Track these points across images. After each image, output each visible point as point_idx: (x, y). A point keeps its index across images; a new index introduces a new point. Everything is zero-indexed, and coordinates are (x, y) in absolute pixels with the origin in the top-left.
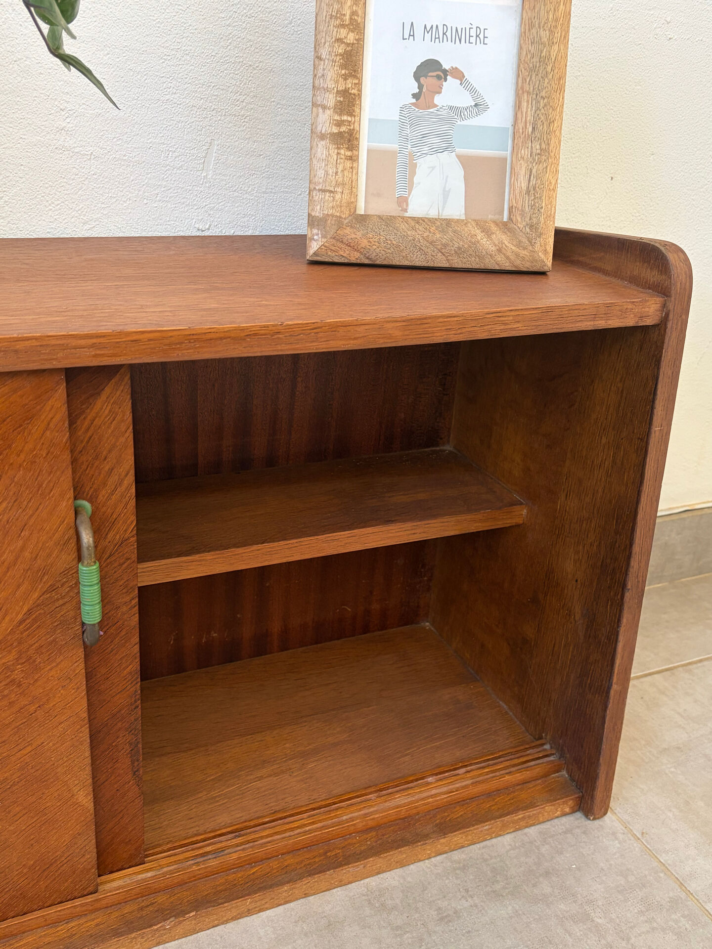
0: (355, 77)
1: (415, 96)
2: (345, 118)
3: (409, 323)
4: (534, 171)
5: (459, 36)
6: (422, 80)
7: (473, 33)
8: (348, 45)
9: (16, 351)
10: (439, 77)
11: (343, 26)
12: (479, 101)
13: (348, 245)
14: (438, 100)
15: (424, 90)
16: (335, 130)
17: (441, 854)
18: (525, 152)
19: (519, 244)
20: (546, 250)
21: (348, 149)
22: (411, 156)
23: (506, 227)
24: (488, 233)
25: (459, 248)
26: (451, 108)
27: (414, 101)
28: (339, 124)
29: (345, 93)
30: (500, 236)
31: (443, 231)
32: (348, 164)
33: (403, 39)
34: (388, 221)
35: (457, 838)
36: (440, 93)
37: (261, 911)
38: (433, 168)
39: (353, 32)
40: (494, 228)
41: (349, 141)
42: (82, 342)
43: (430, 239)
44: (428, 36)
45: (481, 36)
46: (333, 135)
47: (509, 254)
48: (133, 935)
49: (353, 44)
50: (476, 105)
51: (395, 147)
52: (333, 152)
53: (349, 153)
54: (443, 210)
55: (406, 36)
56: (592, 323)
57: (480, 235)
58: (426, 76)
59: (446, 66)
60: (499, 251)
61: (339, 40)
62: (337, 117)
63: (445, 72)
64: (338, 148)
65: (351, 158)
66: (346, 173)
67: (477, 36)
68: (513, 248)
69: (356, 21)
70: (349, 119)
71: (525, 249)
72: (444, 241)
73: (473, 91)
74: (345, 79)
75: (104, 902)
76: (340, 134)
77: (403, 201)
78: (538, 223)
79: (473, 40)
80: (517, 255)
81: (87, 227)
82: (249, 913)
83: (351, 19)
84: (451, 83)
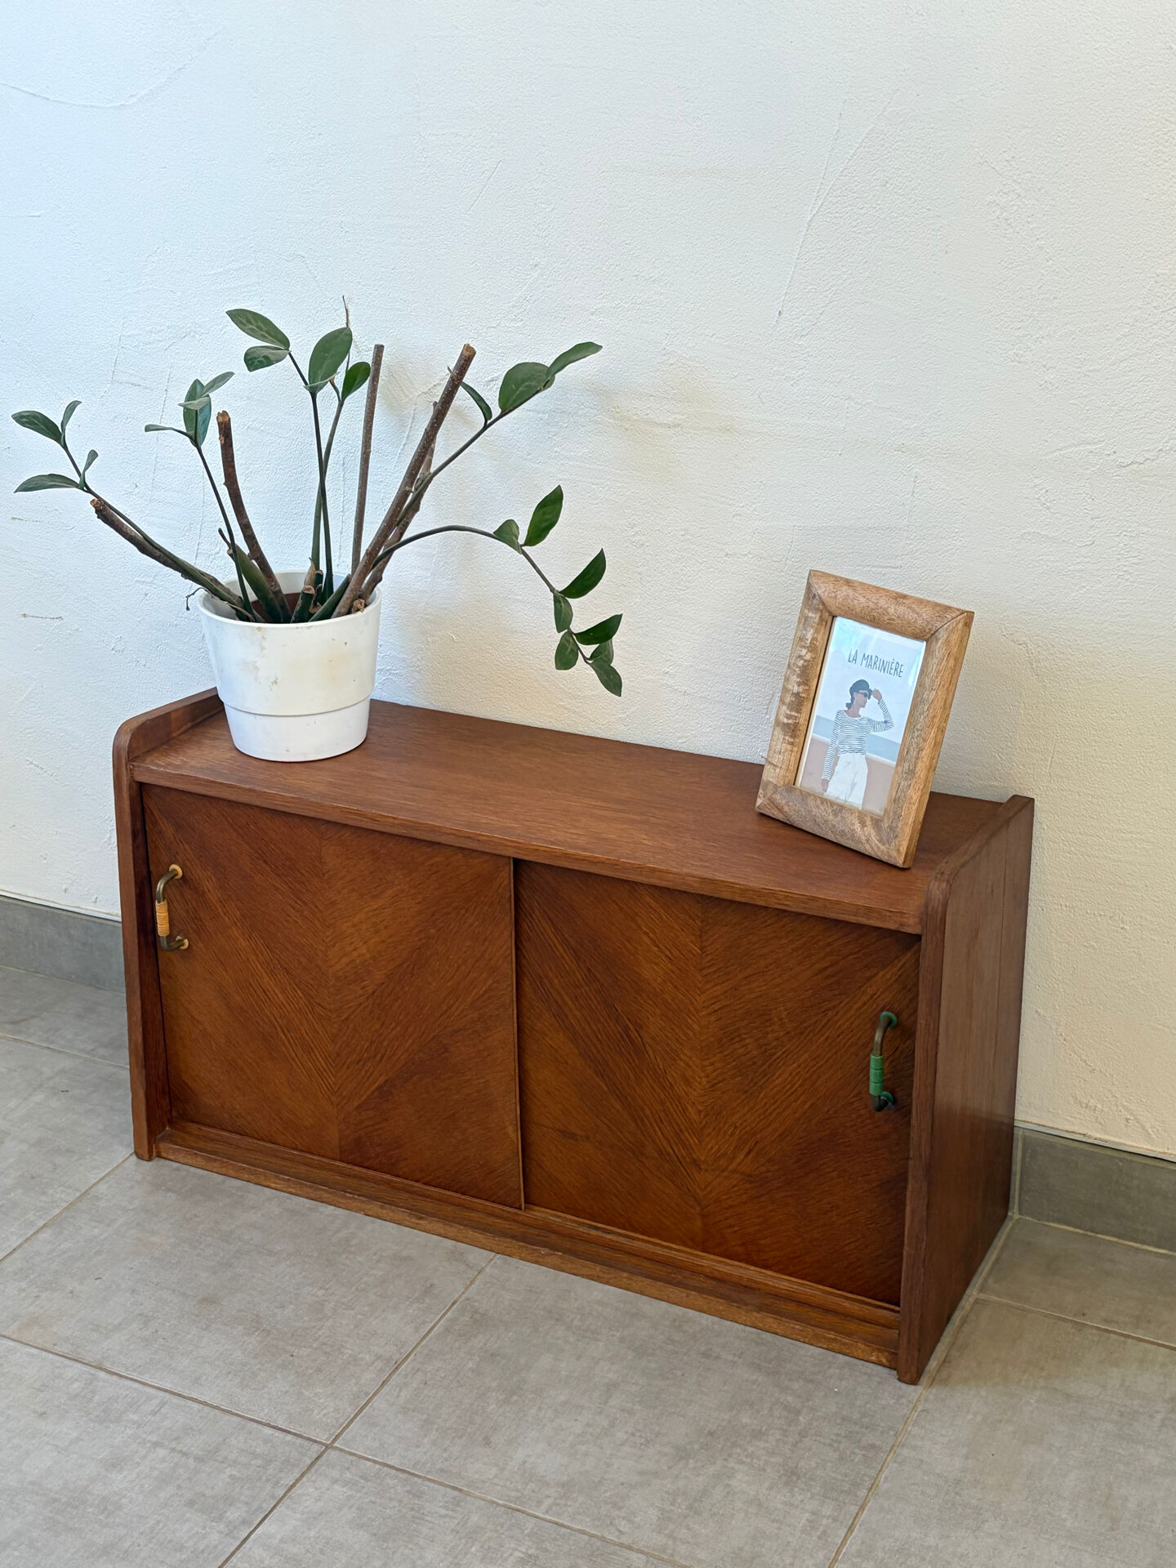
0: (807, 685)
1: (849, 706)
2: (793, 713)
3: (704, 880)
4: (902, 784)
5: (884, 667)
6: (855, 694)
7: (894, 665)
8: (805, 661)
9: (479, 840)
10: (865, 695)
11: (804, 647)
12: (888, 719)
13: (777, 807)
14: (862, 712)
15: (855, 702)
16: (786, 721)
17: (755, 1327)
18: (900, 769)
19: (880, 841)
20: (899, 850)
21: (791, 736)
22: (837, 750)
23: (877, 822)
24: (863, 824)
25: (842, 831)
26: (869, 720)
27: (846, 709)
28: (789, 717)
29: (797, 695)
30: (870, 830)
31: (836, 815)
32: (789, 747)
33: (849, 661)
34: (805, 795)
35: (770, 1321)
36: (864, 707)
37: (607, 1283)
38: (849, 763)
39: (811, 652)
40: (868, 822)
41: (793, 731)
42: (509, 844)
43: (825, 818)
44: (864, 662)
45: (898, 670)
46: (784, 724)
47: (873, 845)
48: (521, 1244)
49: (809, 661)
50: (885, 722)
51: (828, 740)
52: (781, 737)
53: (792, 740)
54: (850, 796)
55: (851, 659)
56: (854, 918)
57: (857, 826)
58: (858, 692)
59: (872, 687)
60: (867, 841)
61: (800, 657)
62: (788, 712)
63: (870, 691)
64: (785, 735)
65: (792, 744)
66: (786, 754)
67: (896, 670)
68: (877, 842)
69: (815, 645)
70: (796, 715)
71: (884, 844)
72: (834, 823)
73: (885, 711)
74: (799, 686)
75: (521, 1218)
76: (788, 725)
77: (825, 783)
78: (897, 827)
79: (892, 671)
80: (879, 848)
81: (680, 741)
82: (598, 1279)
83: (811, 643)
84: (873, 700)
